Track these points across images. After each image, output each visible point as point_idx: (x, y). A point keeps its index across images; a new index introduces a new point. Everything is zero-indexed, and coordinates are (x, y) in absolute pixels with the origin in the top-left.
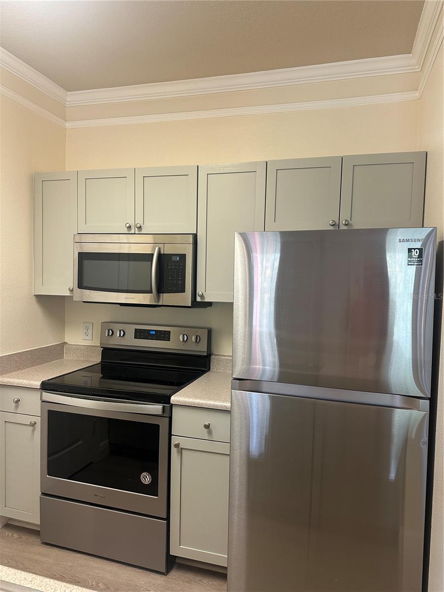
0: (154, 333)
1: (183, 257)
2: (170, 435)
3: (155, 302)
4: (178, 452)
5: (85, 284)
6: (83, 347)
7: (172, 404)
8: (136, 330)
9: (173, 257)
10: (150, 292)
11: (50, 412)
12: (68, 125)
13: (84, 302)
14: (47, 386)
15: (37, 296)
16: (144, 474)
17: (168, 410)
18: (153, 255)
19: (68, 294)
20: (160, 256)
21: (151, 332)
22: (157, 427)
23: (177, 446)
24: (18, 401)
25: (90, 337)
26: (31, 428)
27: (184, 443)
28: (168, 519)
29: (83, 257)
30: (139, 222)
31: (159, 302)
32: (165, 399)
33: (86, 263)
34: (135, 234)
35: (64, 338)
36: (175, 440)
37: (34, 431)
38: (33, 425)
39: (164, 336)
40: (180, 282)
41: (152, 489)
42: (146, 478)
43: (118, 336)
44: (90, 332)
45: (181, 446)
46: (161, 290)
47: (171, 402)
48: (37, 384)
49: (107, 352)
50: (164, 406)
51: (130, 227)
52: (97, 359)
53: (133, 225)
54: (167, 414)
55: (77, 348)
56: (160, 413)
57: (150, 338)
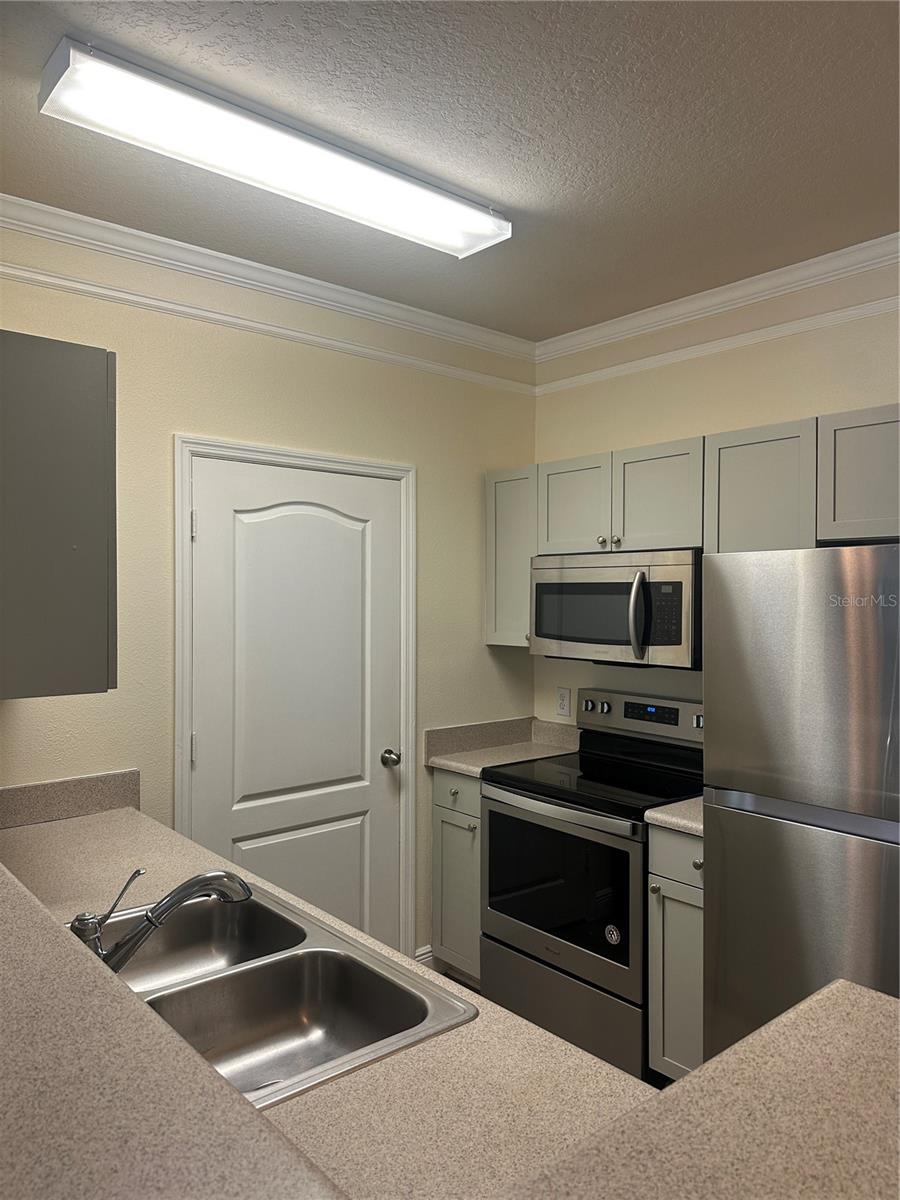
0: (653, 710)
1: (678, 586)
2: (646, 872)
3: (637, 658)
4: (658, 900)
5: (545, 631)
6: (556, 726)
7: (648, 824)
8: (626, 703)
9: (663, 587)
10: (628, 643)
11: (493, 815)
12: (538, 390)
13: (547, 657)
14: (490, 776)
15: (491, 647)
16: (610, 927)
17: (640, 829)
18: (632, 583)
19: (525, 644)
20: (644, 585)
21: (649, 709)
22: (624, 856)
23: (656, 890)
24: (455, 794)
25: (566, 711)
26: (471, 834)
27: (667, 889)
28: (644, 1006)
29: (543, 591)
30: (618, 534)
31: (642, 659)
32: (636, 814)
33: (547, 598)
34: (611, 552)
35: (533, 711)
36: (653, 882)
37: (474, 837)
38: (472, 829)
39: (670, 716)
40: (674, 627)
41: (620, 953)
42: (613, 936)
43: (600, 711)
44: (566, 703)
45: (663, 892)
46: (645, 641)
47: (645, 819)
48: (477, 771)
49: (588, 737)
50: (633, 824)
51: (604, 541)
52: (574, 746)
53: (608, 537)
54: (638, 838)
55: (550, 727)
56: (627, 832)
57: (647, 717)
